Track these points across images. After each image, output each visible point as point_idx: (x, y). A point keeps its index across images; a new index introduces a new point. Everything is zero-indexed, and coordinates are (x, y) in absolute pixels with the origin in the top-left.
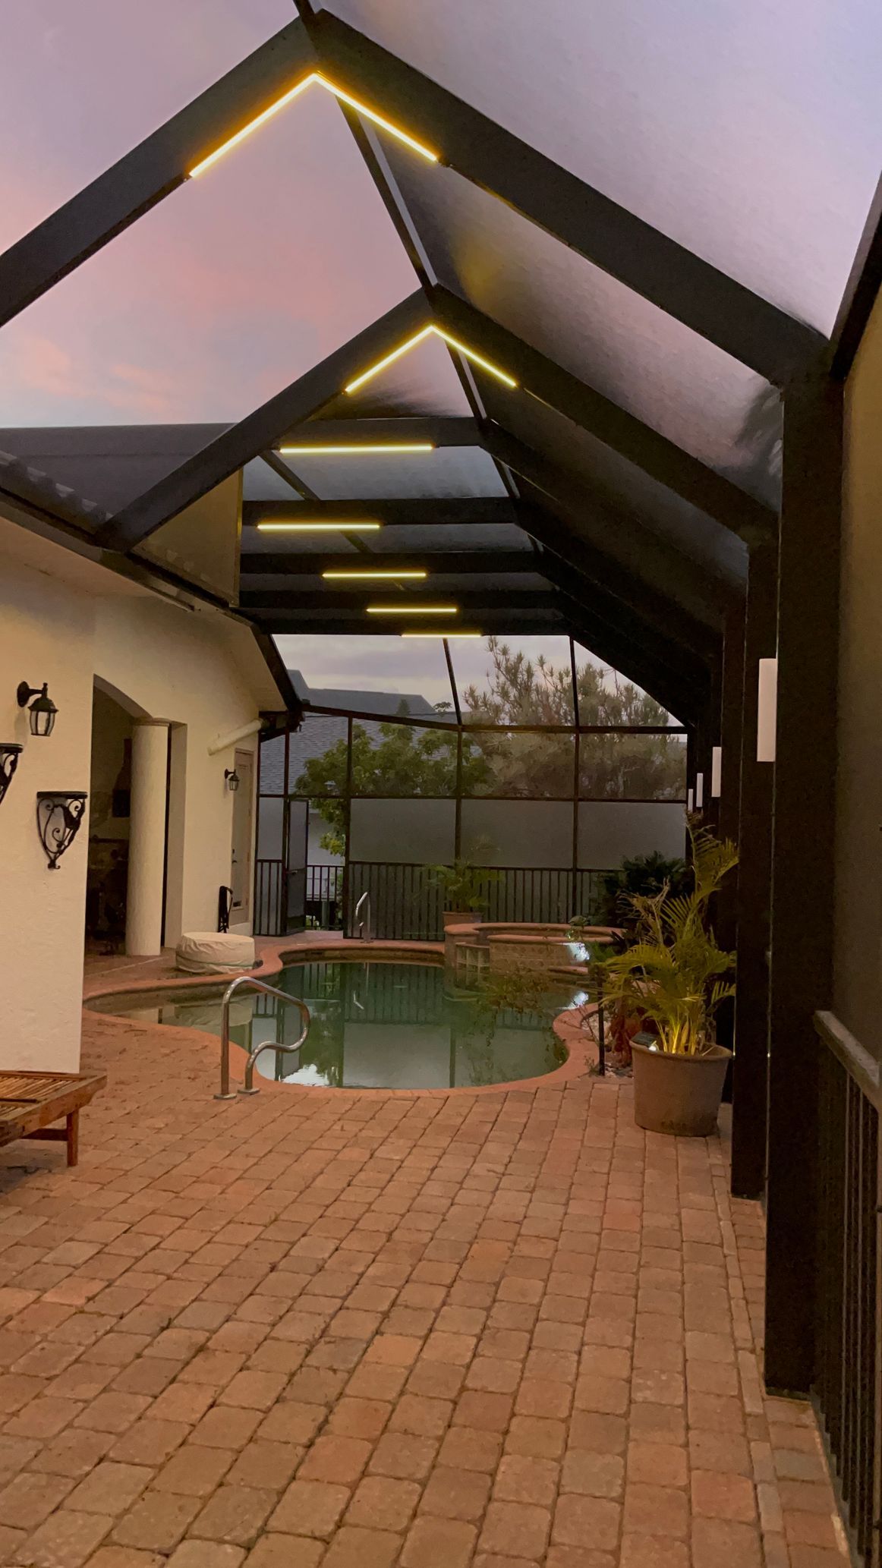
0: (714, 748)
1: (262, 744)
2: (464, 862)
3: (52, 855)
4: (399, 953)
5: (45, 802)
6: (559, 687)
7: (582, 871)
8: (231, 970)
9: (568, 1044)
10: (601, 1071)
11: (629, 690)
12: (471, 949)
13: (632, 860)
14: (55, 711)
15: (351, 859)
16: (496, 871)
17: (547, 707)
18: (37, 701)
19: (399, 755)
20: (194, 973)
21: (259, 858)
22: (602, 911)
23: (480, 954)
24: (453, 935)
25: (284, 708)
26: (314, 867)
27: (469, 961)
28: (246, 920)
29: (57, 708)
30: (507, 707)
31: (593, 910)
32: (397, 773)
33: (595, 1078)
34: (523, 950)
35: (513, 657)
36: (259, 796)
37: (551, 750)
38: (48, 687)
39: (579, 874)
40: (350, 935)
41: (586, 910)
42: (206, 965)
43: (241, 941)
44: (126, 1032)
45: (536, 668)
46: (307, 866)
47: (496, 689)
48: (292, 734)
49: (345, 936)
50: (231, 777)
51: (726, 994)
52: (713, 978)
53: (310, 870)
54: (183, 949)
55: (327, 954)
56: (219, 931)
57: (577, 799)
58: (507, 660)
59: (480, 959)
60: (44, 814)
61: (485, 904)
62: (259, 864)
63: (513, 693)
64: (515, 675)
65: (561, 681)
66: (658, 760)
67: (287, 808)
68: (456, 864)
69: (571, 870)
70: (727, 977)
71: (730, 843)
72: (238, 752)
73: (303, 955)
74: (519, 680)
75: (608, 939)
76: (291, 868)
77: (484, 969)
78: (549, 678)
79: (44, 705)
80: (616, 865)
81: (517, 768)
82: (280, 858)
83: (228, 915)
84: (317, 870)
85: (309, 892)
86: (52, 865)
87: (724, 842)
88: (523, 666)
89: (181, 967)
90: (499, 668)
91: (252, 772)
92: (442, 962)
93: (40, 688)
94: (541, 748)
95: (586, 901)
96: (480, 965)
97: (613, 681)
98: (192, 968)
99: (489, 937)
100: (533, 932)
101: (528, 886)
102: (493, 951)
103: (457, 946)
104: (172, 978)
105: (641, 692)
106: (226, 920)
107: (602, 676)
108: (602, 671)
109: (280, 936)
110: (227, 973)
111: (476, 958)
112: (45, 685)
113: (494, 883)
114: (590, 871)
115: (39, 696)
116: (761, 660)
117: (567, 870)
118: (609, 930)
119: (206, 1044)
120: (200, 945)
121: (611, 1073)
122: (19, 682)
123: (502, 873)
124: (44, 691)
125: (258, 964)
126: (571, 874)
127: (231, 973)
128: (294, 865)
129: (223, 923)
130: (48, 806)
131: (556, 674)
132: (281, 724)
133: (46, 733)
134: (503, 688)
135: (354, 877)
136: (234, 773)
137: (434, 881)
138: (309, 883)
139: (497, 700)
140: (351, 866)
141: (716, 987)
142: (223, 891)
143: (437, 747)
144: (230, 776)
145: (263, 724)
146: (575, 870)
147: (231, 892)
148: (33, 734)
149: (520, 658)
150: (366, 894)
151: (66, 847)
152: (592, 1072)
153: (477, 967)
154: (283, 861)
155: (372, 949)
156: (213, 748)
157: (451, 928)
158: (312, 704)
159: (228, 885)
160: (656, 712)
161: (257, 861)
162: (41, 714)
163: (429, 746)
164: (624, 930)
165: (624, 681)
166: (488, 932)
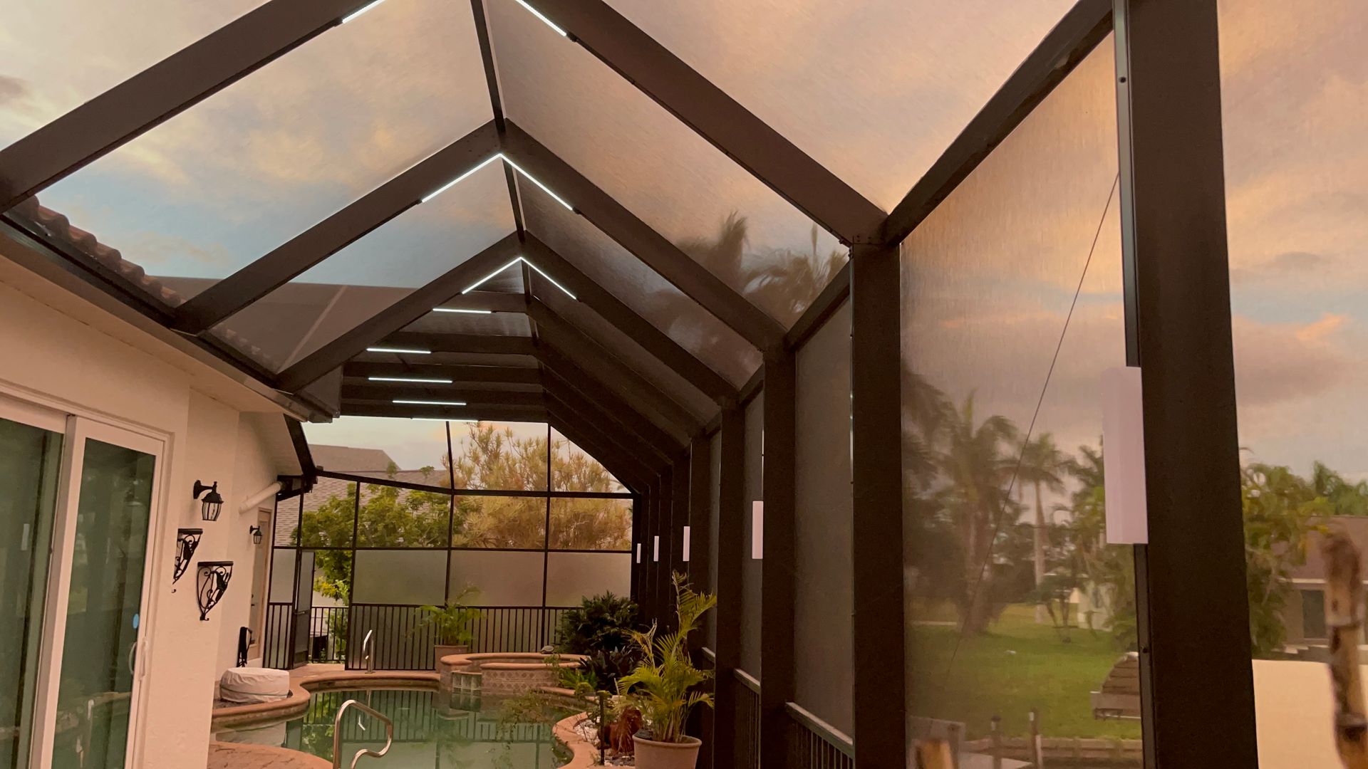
0: (685, 527)
1: (279, 503)
2: (452, 603)
3: (203, 609)
4: (399, 682)
5: (206, 570)
6: (524, 456)
7: (550, 608)
8: (270, 699)
9: (571, 745)
10: (602, 763)
11: (579, 458)
12: (466, 675)
13: (590, 599)
14: (221, 502)
15: (354, 602)
16: (479, 610)
17: (512, 470)
18: (209, 495)
19: (388, 511)
20: (238, 703)
21: (271, 601)
22: (568, 641)
23: (473, 678)
24: (449, 665)
25: (300, 473)
26: (316, 608)
27: (463, 686)
28: (258, 657)
29: (223, 500)
30: (477, 469)
31: (558, 640)
32: (386, 526)
33: (601, 767)
34: (510, 675)
35: (485, 431)
36: (273, 547)
37: (518, 507)
38: (217, 484)
39: (547, 611)
40: (350, 667)
41: (552, 640)
42: (249, 696)
43: (279, 675)
44: (216, 751)
45: (504, 438)
46: (311, 607)
47: (468, 454)
48: (305, 495)
49: (347, 668)
50: (257, 533)
51: (698, 700)
52: (690, 689)
53: (313, 610)
54: (229, 682)
55: (337, 683)
56: (238, 665)
57: (546, 550)
58: (481, 432)
59: (473, 684)
60: (203, 579)
61: (470, 637)
62: (271, 607)
63: (483, 458)
64: (487, 445)
65: (526, 451)
66: (601, 515)
67: (299, 558)
68: (446, 605)
69: (540, 608)
70: (700, 687)
71: (704, 595)
72: (261, 511)
73: (316, 685)
74: (490, 448)
75: (578, 664)
76: (299, 610)
77: (477, 693)
78: (517, 448)
79: (214, 498)
80: (580, 604)
81: (490, 522)
82: (291, 602)
83: (247, 651)
84: (319, 611)
85: (312, 630)
86: (203, 618)
87: (699, 595)
88: (493, 437)
89: (225, 698)
90: (474, 438)
91: (269, 526)
92: (436, 688)
93: (212, 485)
94: (509, 506)
95: (552, 634)
96: (473, 689)
97: (567, 450)
98: (237, 699)
99: (482, 665)
100: (512, 660)
101: (505, 622)
102: (484, 677)
103: (453, 673)
104: (221, 707)
105: (589, 458)
106: (245, 657)
107: (558, 448)
108: (558, 443)
109: (287, 669)
110: (267, 702)
111: (470, 683)
112: (215, 483)
113: (476, 620)
114: (556, 609)
115: (210, 491)
116: (754, 502)
117: (538, 608)
118: (578, 657)
119: (291, 756)
120: (244, 678)
121: (609, 763)
122: (195, 481)
123: (484, 611)
124: (214, 488)
125: (290, 694)
126: (541, 611)
127: (270, 701)
128: (302, 607)
129: (242, 661)
130: (207, 573)
131: (522, 445)
132: (297, 486)
133: (215, 520)
134: (474, 453)
135: (356, 617)
136: (258, 529)
137: (426, 619)
138: (313, 621)
139: (468, 462)
140: (354, 607)
141: (692, 694)
142: (243, 630)
143: (422, 504)
144: (254, 532)
145: (282, 487)
146: (544, 608)
147: (251, 632)
148: (204, 519)
149: (491, 430)
150: (371, 631)
151: (215, 604)
152: (595, 763)
153: (470, 691)
154: (293, 604)
155: (375, 678)
156: (243, 507)
157: (446, 659)
158: (324, 470)
159: (247, 626)
160: (600, 475)
161: (269, 604)
162: (212, 505)
163: (415, 504)
164: (589, 657)
165: (576, 449)
166: (481, 661)
